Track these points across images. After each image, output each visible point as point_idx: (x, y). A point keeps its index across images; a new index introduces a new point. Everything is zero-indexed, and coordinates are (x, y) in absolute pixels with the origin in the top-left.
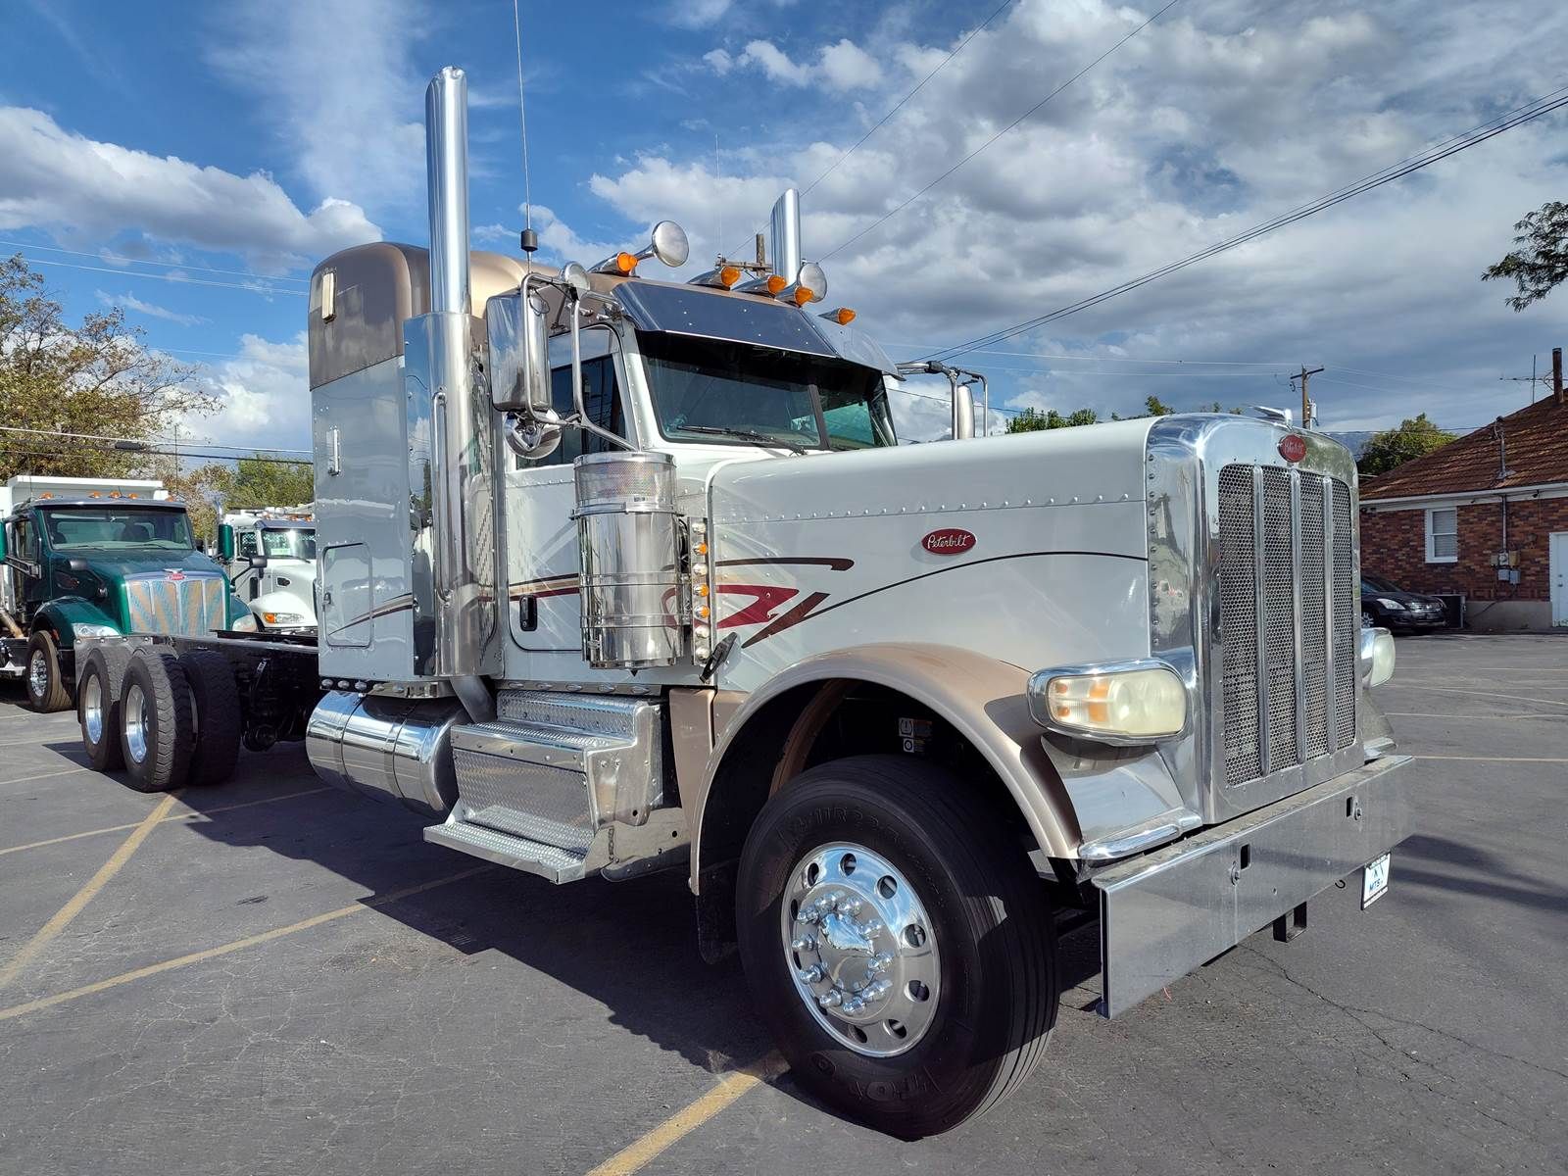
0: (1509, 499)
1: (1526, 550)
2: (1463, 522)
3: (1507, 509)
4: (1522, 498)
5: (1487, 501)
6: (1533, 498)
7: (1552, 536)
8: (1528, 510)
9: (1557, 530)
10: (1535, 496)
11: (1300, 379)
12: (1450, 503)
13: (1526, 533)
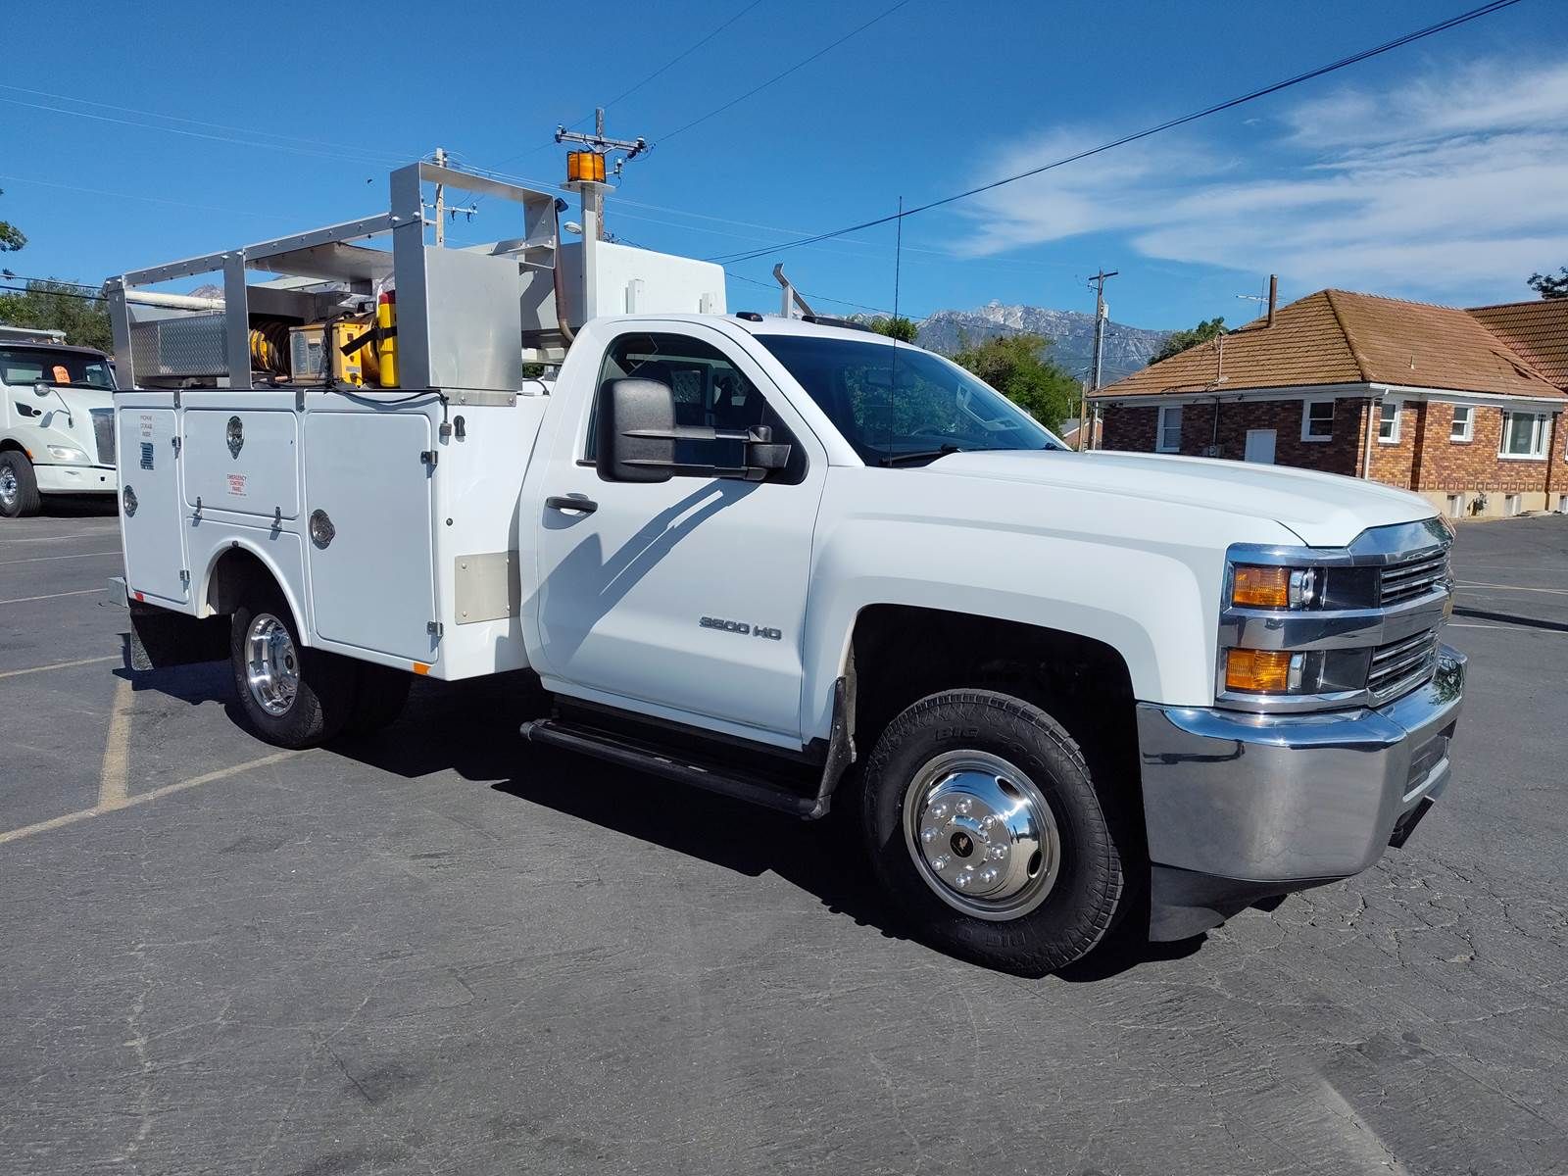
0: (1222, 401)
1: (1229, 444)
2: (1186, 419)
3: (1219, 408)
4: (1230, 401)
5: (1205, 402)
6: (1237, 401)
7: (1249, 432)
8: (1234, 411)
9: (1253, 428)
10: (1240, 399)
11: (1097, 280)
12: (1178, 402)
13: (1231, 430)
